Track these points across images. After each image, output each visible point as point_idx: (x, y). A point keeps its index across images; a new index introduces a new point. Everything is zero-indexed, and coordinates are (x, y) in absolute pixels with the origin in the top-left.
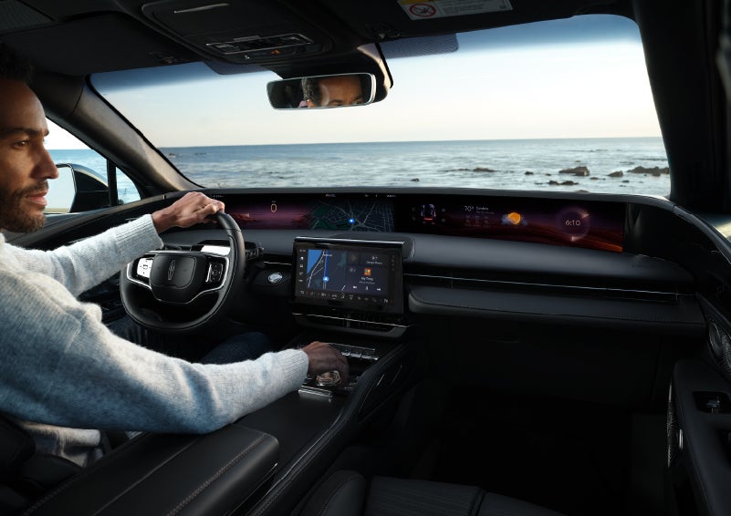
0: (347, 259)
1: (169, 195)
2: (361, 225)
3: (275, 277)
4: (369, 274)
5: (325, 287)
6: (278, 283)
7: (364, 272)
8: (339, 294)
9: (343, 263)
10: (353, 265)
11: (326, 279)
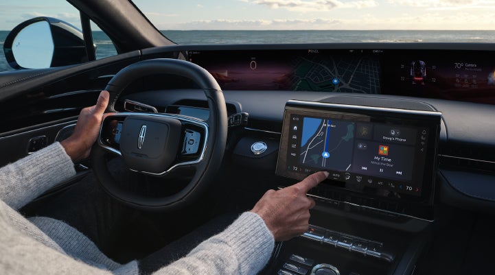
0: (355, 132)
1: (146, 51)
2: (346, 86)
3: (259, 147)
4: (386, 153)
5: (324, 164)
6: (264, 155)
7: (378, 149)
8: (343, 174)
9: (349, 136)
10: (362, 140)
11: (326, 155)
